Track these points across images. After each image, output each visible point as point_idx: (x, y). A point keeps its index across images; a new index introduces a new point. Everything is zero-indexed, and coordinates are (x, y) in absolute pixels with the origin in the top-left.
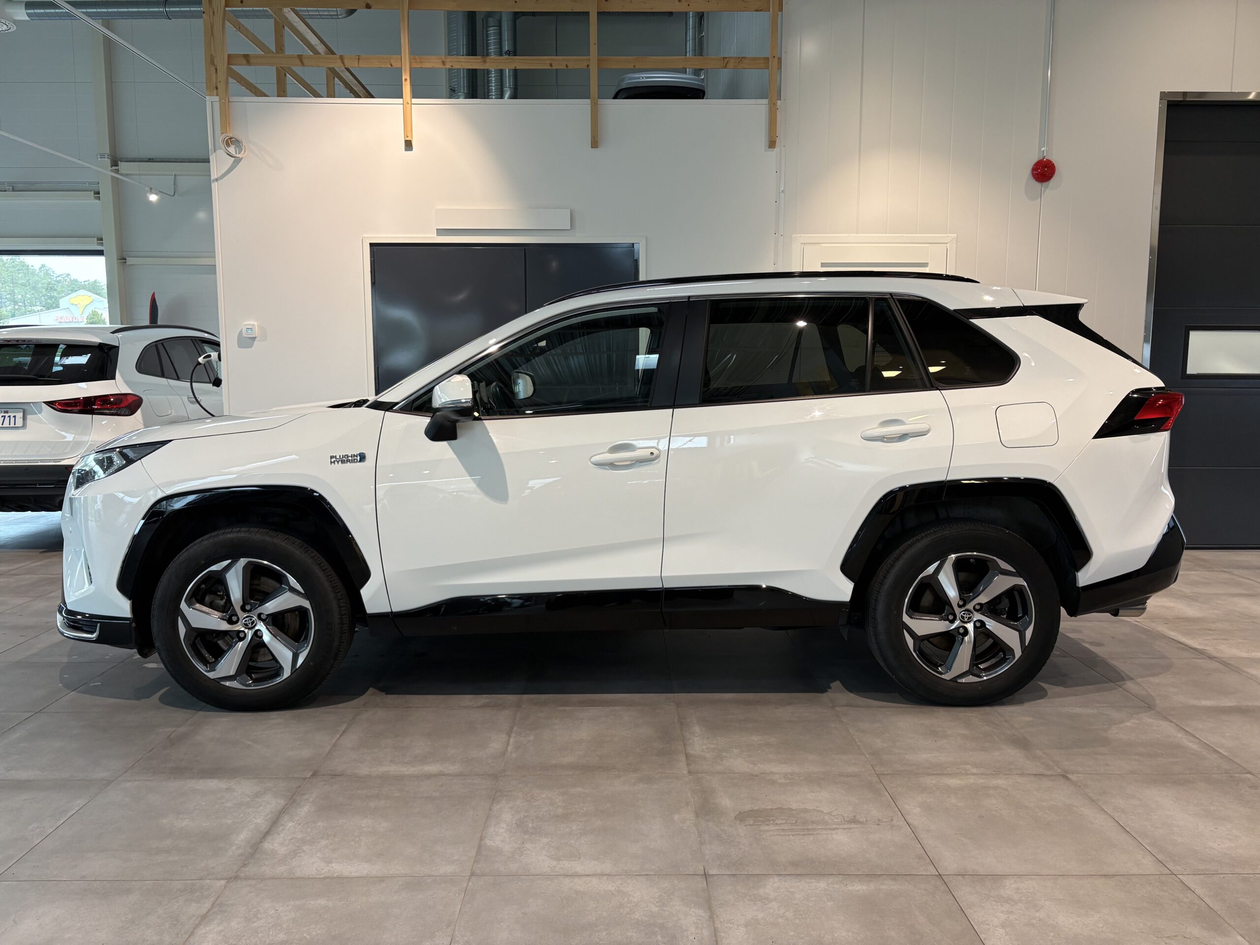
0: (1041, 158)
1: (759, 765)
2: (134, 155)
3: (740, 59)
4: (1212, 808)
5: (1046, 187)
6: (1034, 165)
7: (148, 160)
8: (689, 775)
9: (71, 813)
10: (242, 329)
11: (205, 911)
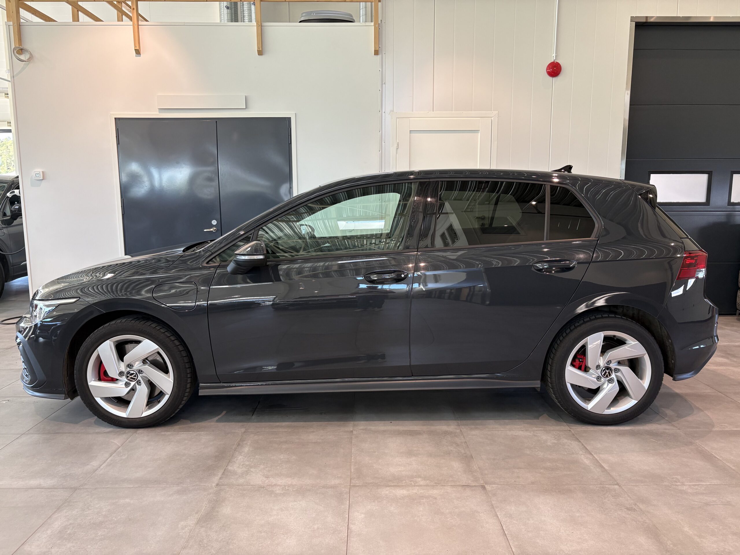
0: (553, 61)
1: (271, 479)
4: (578, 515)
5: (556, 80)
6: (548, 66)
8: (216, 487)
10: (32, 175)
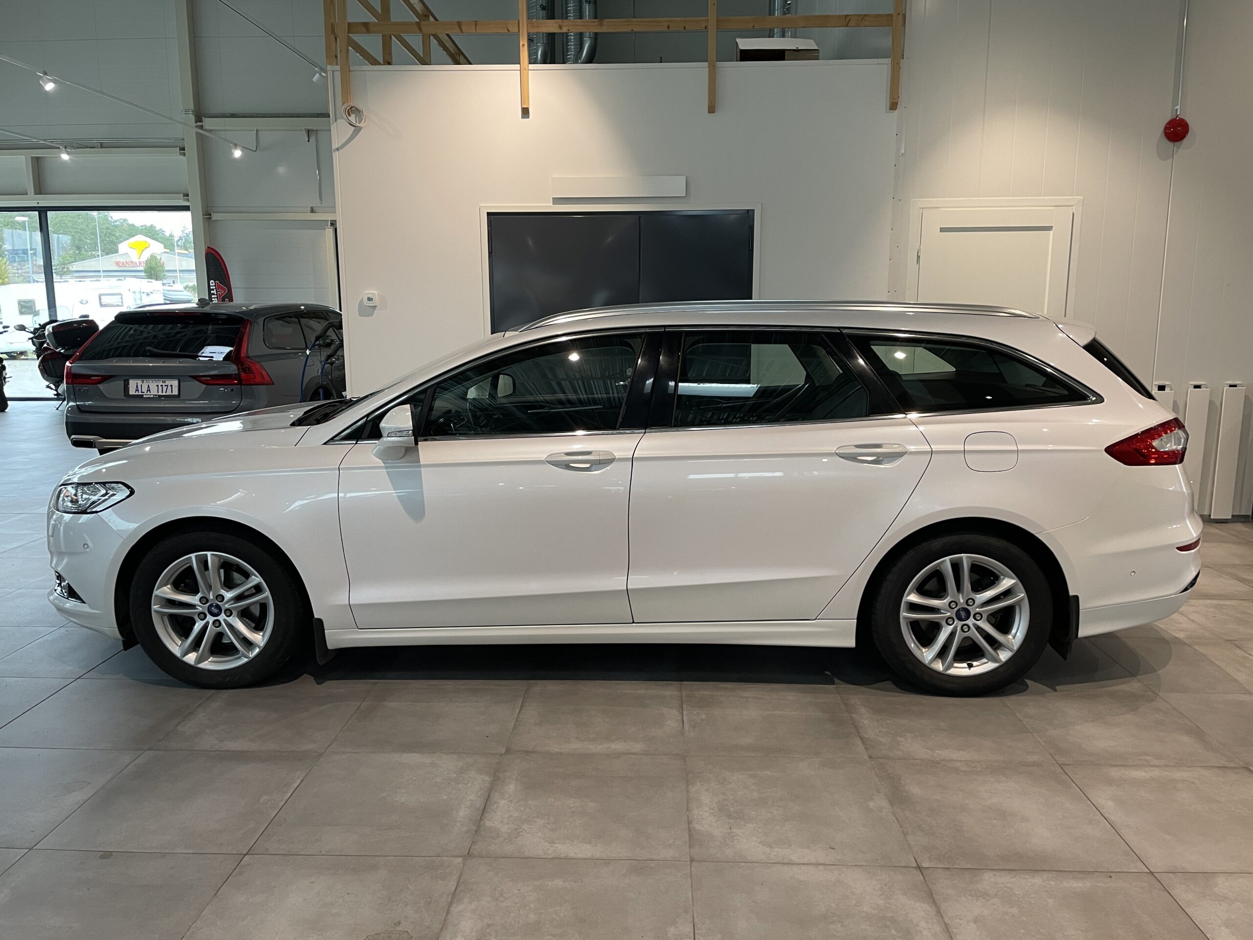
0: (1174, 117)
1: (937, 751)
2: (220, 111)
3: (862, 17)
5: (1179, 147)
6: (1167, 124)
7: (230, 115)
8: (871, 760)
9: (296, 785)
10: (362, 299)
11: (453, 888)
